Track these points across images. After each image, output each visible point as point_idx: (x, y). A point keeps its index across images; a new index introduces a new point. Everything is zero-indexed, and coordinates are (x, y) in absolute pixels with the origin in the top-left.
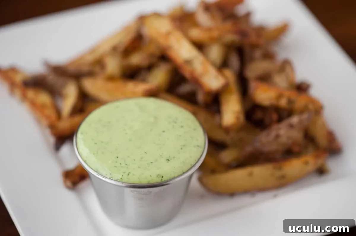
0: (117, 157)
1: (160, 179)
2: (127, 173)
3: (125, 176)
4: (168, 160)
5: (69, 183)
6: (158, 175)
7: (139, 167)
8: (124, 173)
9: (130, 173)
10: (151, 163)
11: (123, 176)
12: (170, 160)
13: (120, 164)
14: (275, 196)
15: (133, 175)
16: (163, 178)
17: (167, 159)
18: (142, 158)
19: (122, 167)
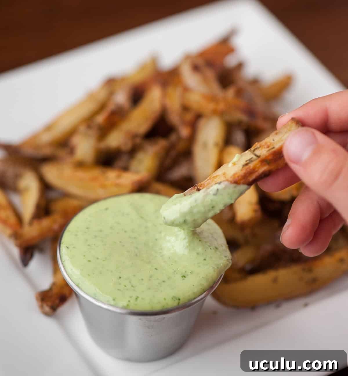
0: (120, 278)
1: (177, 302)
2: (135, 297)
3: (132, 301)
4: (184, 277)
5: (47, 309)
6: (174, 297)
7: (149, 288)
8: (131, 297)
9: (138, 297)
10: (164, 281)
11: (129, 301)
12: (186, 276)
13: (124, 287)
14: (306, 305)
15: (142, 299)
16: (180, 301)
17: (183, 275)
18: (151, 277)
19: (127, 290)
